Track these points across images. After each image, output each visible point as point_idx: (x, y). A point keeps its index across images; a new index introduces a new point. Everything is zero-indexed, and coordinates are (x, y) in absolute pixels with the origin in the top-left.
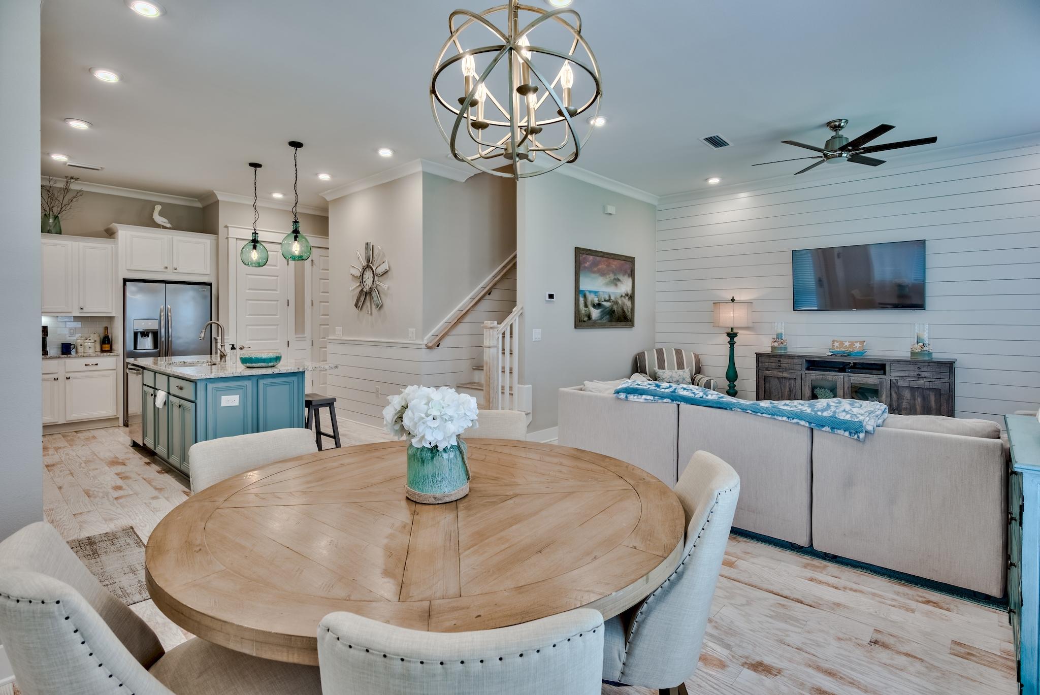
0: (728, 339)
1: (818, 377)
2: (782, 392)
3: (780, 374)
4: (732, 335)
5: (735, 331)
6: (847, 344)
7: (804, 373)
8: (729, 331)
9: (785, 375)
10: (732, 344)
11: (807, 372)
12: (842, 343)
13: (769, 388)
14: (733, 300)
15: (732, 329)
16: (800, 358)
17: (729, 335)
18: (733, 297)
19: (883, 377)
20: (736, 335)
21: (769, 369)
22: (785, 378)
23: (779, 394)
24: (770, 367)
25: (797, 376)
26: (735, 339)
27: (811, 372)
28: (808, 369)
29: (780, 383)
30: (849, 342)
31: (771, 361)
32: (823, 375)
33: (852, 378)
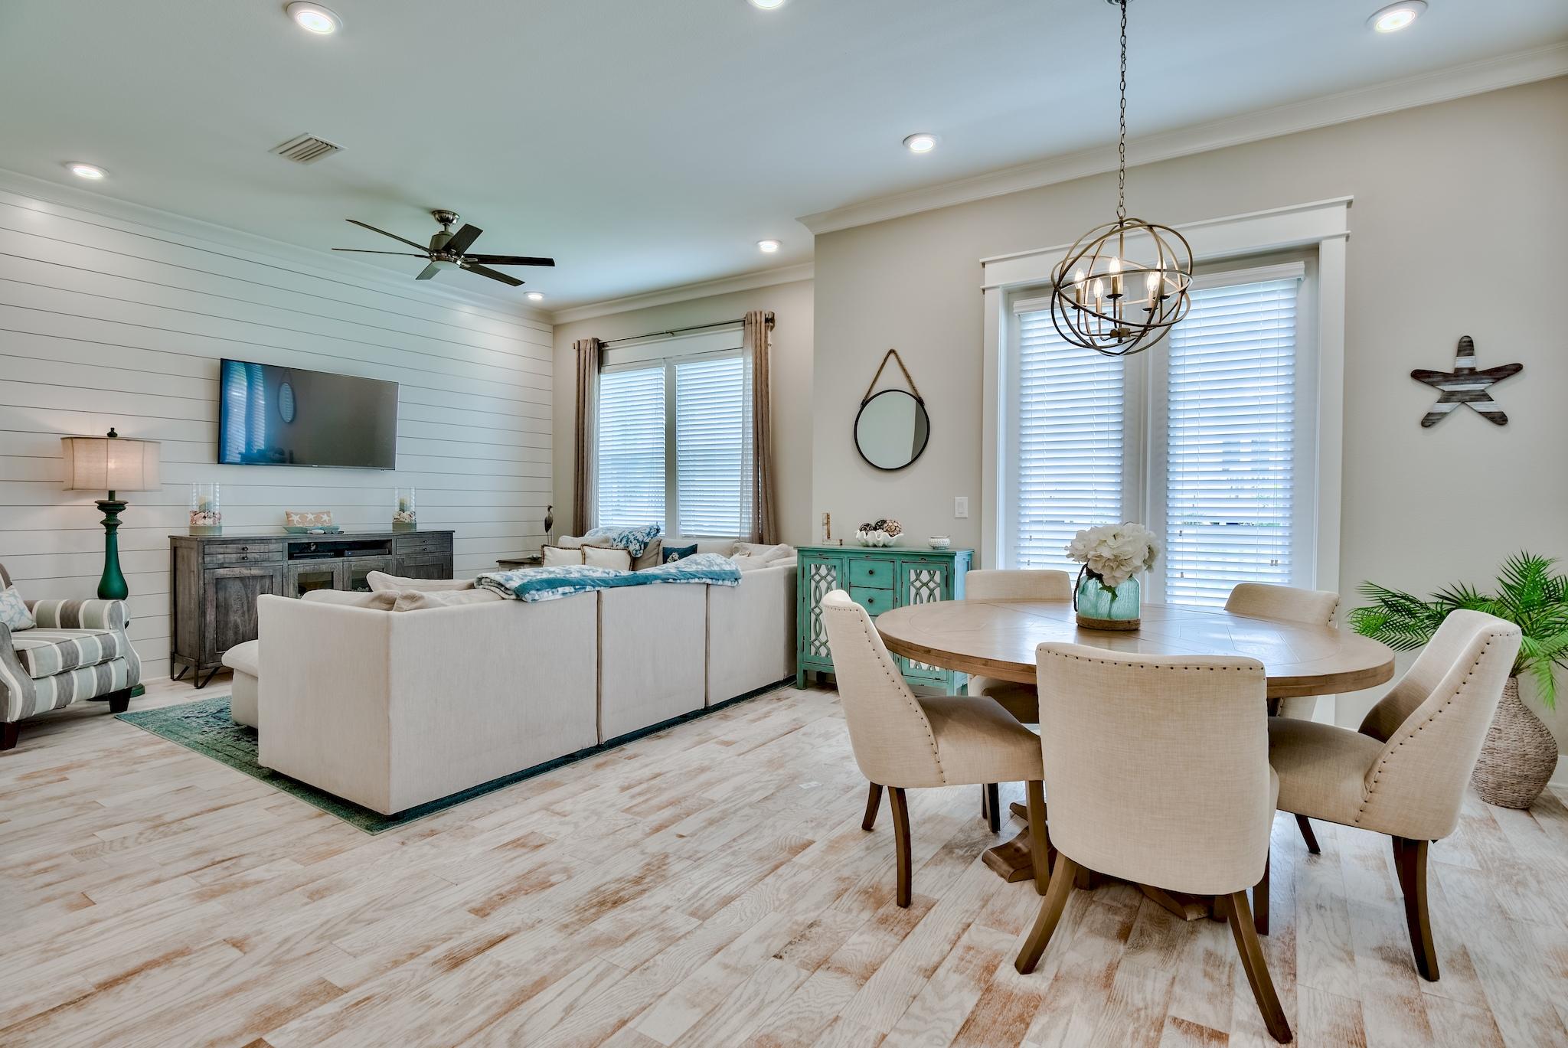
0: (103, 516)
1: (307, 568)
2: (248, 603)
3: (246, 572)
4: (111, 508)
5: (118, 498)
6: (310, 517)
7: (285, 565)
8: (105, 498)
9: (255, 572)
10: (111, 526)
11: (290, 562)
12: (303, 517)
13: (225, 598)
14: (112, 434)
15: (112, 494)
16: (279, 541)
17: (102, 506)
18: (113, 429)
19: (388, 557)
20: (121, 506)
21: (225, 565)
22: (254, 577)
23: (243, 607)
24: (227, 560)
25: (275, 570)
26: (120, 516)
27: (297, 561)
28: (291, 557)
29: (245, 586)
30: (312, 514)
31: (228, 551)
32: (315, 564)
33: (353, 564)
